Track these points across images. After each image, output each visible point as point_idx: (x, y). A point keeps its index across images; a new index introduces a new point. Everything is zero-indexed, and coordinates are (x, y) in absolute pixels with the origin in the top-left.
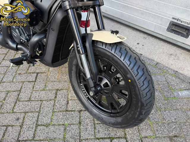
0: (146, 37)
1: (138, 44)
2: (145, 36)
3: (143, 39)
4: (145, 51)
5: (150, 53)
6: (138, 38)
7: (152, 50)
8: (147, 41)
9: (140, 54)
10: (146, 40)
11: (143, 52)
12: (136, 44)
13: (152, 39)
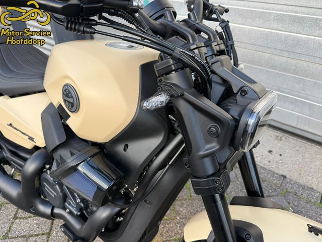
0: (281, 136)
1: (270, 152)
2: (278, 133)
3: (276, 141)
4: (287, 167)
5: (299, 171)
6: (267, 139)
7: (300, 165)
8: (286, 145)
9: (282, 175)
10: (281, 142)
11: (285, 171)
12: (266, 153)
13: (293, 140)
